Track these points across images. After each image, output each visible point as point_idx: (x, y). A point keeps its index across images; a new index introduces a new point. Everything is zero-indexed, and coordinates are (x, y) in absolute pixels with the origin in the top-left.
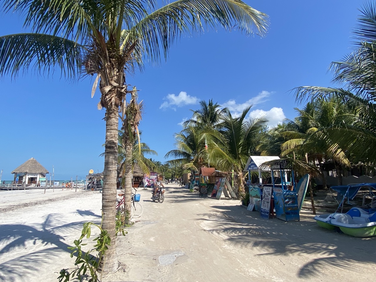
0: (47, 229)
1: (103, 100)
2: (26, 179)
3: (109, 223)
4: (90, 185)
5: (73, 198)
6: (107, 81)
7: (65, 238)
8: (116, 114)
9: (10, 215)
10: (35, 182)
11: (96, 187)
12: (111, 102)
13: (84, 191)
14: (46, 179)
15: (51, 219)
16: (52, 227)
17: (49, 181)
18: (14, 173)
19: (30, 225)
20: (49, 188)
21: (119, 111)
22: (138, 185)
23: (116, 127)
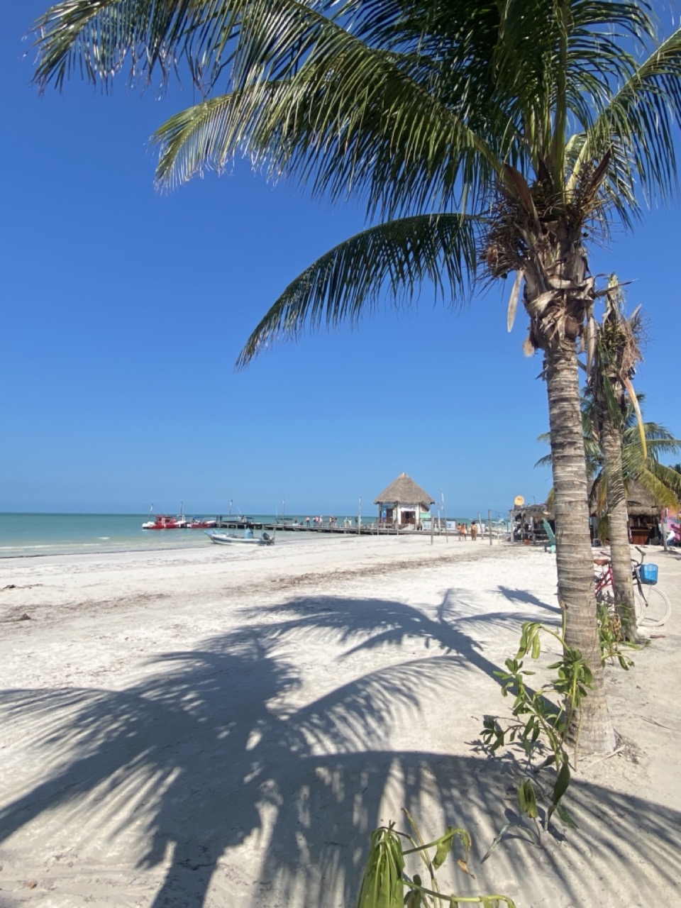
0: (445, 619)
1: (535, 331)
2: (398, 514)
3: (581, 631)
4: (519, 531)
5: (485, 559)
6: (540, 282)
7: (482, 645)
8: (570, 360)
9: (381, 581)
10: (413, 522)
11: (534, 537)
12: (555, 332)
13: (507, 544)
14: (432, 515)
15: (453, 599)
16: (455, 618)
17: (436, 520)
18: (378, 503)
19: (415, 606)
20: (438, 534)
21: (577, 350)
22: (646, 538)
23: (574, 393)
